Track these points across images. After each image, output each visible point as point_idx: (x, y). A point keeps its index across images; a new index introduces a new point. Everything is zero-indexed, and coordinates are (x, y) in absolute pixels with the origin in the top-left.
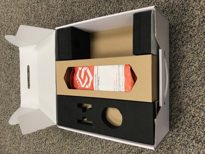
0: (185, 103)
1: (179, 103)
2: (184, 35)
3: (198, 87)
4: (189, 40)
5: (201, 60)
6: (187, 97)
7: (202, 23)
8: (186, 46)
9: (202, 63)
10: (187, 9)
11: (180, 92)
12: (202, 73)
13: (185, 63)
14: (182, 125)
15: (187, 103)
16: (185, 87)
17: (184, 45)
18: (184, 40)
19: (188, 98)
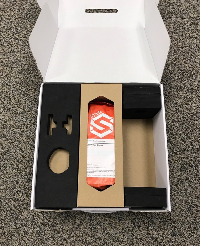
0: (75, 221)
1: (75, 215)
2: (141, 220)
3: (91, 233)
4: (136, 225)
5: (117, 236)
6: (81, 222)
7: (151, 237)
8: (130, 222)
9: (114, 237)
10: (165, 223)
11: (85, 216)
12: (104, 237)
13: (113, 221)
14: (53, 218)
15: (75, 223)
16: (91, 221)
17: (131, 221)
18: (136, 221)
19: (80, 224)
